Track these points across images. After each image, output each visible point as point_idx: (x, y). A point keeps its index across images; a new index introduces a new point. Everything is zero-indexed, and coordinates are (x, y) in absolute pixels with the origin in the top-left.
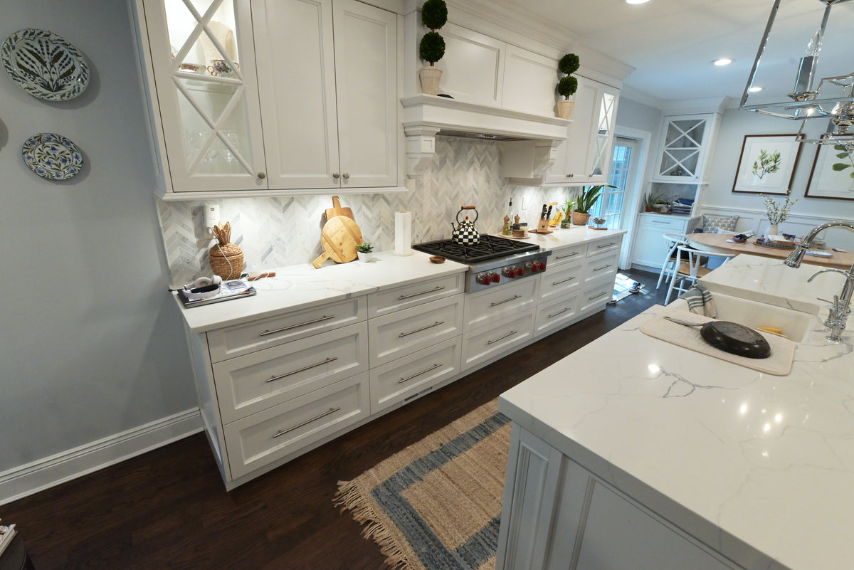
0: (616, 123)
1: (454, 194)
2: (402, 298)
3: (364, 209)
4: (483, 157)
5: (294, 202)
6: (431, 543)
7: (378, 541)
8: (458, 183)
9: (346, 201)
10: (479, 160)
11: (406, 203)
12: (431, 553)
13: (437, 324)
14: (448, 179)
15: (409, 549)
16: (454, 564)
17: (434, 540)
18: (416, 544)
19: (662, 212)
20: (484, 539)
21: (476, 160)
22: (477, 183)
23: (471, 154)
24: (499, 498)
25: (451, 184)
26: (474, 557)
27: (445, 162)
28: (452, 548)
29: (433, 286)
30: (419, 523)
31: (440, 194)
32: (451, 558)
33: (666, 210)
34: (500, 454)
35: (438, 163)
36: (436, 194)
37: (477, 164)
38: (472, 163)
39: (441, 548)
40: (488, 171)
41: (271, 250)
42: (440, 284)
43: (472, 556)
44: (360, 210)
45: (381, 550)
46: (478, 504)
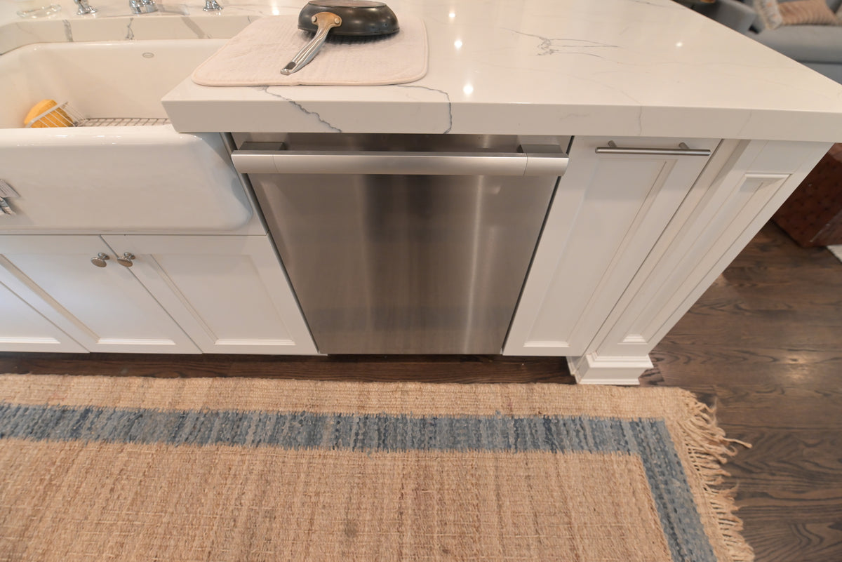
6: (662, 486)
7: (747, 546)
12: (666, 473)
15: (698, 500)
16: (640, 441)
17: (656, 487)
18: (686, 500)
20: (586, 438)
24: (521, 473)
26: (610, 430)
28: (635, 459)
30: (672, 528)
32: (642, 449)
34: (446, 551)
39: (648, 470)
43: (613, 433)
45: (741, 529)
46: (560, 487)
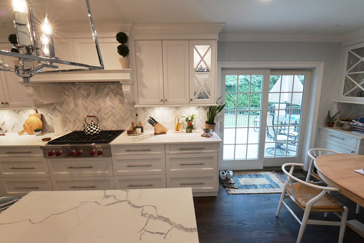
0: (218, 61)
1: (98, 109)
2: (10, 153)
3: (49, 114)
4: (116, 91)
5: (20, 111)
8: (100, 103)
9: (41, 111)
10: (113, 93)
11: (69, 112)
13: (33, 168)
14: (93, 102)
19: (344, 128)
21: (110, 92)
22: (114, 104)
23: (106, 90)
25: (95, 105)
27: (90, 95)
29: (26, 150)
31: (89, 109)
33: (348, 127)
35: (86, 96)
36: (86, 109)
37: (112, 95)
38: (108, 94)
40: (121, 98)
41: (14, 127)
42: (31, 150)
44: (47, 115)
